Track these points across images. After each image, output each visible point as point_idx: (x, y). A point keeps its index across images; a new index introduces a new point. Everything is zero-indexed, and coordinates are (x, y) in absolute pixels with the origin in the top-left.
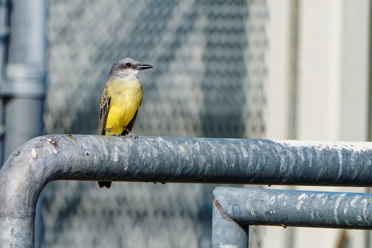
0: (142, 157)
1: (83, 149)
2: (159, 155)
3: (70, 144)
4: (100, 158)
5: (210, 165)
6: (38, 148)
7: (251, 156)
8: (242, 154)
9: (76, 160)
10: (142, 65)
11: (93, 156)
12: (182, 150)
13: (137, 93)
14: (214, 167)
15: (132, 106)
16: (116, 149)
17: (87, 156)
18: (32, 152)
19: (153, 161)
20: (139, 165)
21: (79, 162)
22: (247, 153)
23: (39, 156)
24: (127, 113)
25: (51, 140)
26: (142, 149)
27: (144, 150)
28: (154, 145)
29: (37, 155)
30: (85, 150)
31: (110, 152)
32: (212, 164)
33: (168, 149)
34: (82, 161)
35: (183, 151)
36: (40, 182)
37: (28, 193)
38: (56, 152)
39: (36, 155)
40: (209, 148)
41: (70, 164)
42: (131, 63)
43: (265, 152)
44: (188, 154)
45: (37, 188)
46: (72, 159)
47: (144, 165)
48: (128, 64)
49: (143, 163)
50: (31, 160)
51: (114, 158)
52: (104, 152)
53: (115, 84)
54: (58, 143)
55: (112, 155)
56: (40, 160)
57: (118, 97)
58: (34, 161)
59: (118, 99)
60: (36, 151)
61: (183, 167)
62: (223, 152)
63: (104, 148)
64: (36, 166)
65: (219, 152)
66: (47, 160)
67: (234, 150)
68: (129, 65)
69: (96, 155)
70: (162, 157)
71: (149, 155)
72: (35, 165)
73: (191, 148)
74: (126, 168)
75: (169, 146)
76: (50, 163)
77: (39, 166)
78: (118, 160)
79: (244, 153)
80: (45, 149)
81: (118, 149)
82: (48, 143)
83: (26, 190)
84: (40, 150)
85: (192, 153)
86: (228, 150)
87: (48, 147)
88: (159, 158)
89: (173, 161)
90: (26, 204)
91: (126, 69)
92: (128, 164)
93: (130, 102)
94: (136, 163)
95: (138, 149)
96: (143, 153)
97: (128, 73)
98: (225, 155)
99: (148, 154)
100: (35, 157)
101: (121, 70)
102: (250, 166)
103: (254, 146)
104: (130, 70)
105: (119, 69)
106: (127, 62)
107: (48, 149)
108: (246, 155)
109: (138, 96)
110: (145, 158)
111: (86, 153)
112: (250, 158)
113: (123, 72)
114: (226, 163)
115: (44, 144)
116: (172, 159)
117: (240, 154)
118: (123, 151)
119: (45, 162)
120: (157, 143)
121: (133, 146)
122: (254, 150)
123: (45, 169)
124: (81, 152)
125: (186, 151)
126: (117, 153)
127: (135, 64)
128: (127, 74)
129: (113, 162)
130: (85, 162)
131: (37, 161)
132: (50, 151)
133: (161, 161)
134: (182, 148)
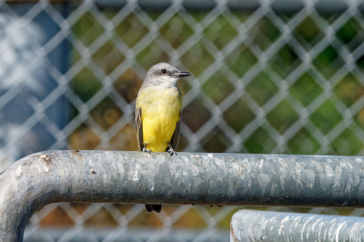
0: (174, 176)
1: (88, 166)
2: (200, 173)
3: (69, 161)
4: (112, 177)
5: (276, 186)
6: (25, 166)
7: (338, 176)
8: (325, 173)
9: (77, 179)
10: (179, 73)
11: (102, 174)
12: (236, 168)
13: (172, 104)
14: (283, 188)
15: (167, 119)
16: (138, 166)
17: (93, 175)
18: (17, 170)
19: (192, 180)
20: (171, 185)
21: (81, 181)
22: (332, 172)
23: (24, 175)
24: (162, 126)
25: (44, 156)
26: (175, 167)
27: (178, 168)
28: (196, 162)
29: (22, 174)
30: (90, 168)
31: (127, 170)
32: (279, 185)
33: (215, 167)
34: (85, 181)
35: (238, 169)
36: (23, 204)
37: (5, 217)
38: (47, 170)
39: (20, 174)
40: (276, 166)
41: (69, 184)
42: (167, 69)
43: (360, 171)
44: (244, 172)
45: (19, 211)
46: (71, 178)
47: (179, 185)
48: (163, 70)
49: (176, 182)
50: (14, 179)
51: (132, 177)
52: (118, 169)
53: (145, 92)
54: (52, 160)
55: (130, 173)
56: (24, 179)
57: (148, 107)
58: (16, 180)
59: (149, 110)
60: (22, 169)
61: (237, 188)
62: (297, 171)
63: (119, 165)
64: (19, 185)
65: (291, 171)
66: (33, 179)
67: (315, 168)
68: (164, 72)
69: (106, 174)
70: (204, 176)
71: (185, 174)
72: (16, 185)
73: (249, 165)
74: (152, 189)
75: (218, 164)
76: (37, 183)
77: (21, 186)
78: (138, 179)
79: (329, 172)
80: (33, 167)
81: (139, 167)
82: (40, 160)
83: (3, 213)
84: (28, 167)
85: (249, 171)
86: (305, 168)
87: (38, 164)
88: (200, 178)
89: (221, 181)
90: (3, 229)
91: (161, 76)
92: (153, 184)
93: (163, 113)
94: (166, 183)
95: (170, 167)
96: (177, 171)
97: (163, 81)
98: (300, 174)
99: (184, 172)
100: (19, 176)
101: (156, 76)
102: (337, 187)
103: (347, 164)
104: (166, 77)
105: (153, 76)
106: (162, 68)
107: (38, 166)
108: (330, 174)
109: (173, 107)
110: (180, 177)
111: (91, 171)
112: (337, 178)
113: (157, 79)
114: (301, 183)
115: (34, 161)
116: (220, 178)
117: (323, 173)
118: (146, 170)
119: (31, 181)
120: (202, 160)
121: (164, 163)
122: (343, 169)
123: (30, 189)
124: (84, 171)
125: (241, 169)
126: (137, 171)
127: (172, 70)
128: (161, 81)
129: (131, 181)
130: (91, 182)
131: (20, 180)
132: (39, 169)
133: (204, 181)
134: (236, 166)
